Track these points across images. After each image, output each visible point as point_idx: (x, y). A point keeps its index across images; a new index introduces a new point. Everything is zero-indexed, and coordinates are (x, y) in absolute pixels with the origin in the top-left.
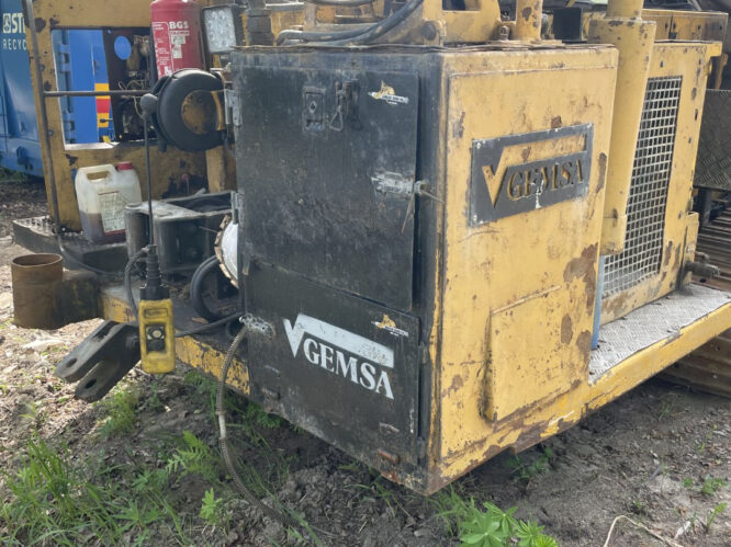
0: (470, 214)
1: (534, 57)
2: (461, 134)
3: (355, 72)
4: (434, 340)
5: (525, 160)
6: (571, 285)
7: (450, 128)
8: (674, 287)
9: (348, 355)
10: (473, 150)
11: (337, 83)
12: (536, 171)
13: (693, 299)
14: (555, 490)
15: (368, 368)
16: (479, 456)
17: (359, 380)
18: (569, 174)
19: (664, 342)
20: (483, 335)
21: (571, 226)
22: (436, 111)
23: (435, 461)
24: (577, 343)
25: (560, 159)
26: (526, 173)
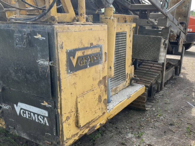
0: (68, 70)
1: (83, 27)
2: (62, 48)
3: (29, 30)
4: (59, 107)
5: (83, 54)
6: (100, 87)
7: (59, 46)
8: (129, 84)
9: (34, 114)
10: (67, 52)
11: (24, 33)
12: (87, 57)
13: (134, 87)
14: (102, 142)
15: (41, 117)
16: (77, 138)
17: (38, 121)
18: (97, 58)
19: (126, 99)
20: (75, 104)
21: (98, 71)
22: (54, 42)
23: (62, 142)
24: (103, 102)
25: (94, 54)
26: (84, 58)
